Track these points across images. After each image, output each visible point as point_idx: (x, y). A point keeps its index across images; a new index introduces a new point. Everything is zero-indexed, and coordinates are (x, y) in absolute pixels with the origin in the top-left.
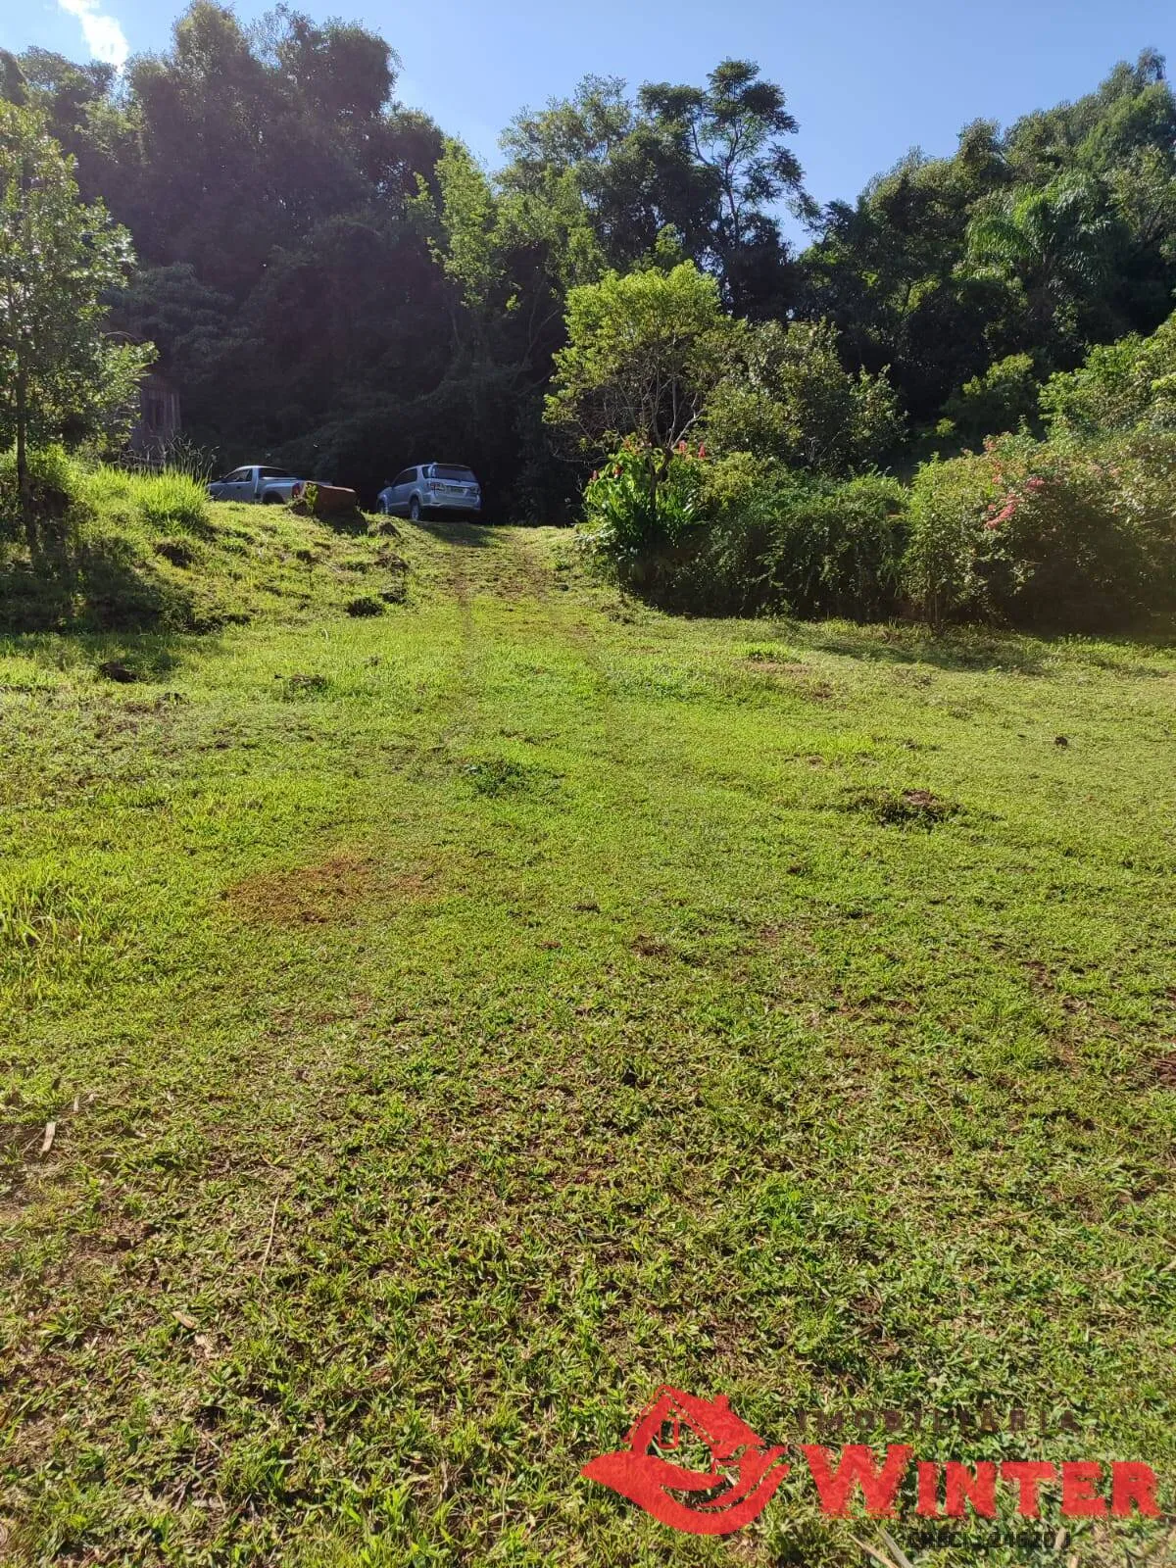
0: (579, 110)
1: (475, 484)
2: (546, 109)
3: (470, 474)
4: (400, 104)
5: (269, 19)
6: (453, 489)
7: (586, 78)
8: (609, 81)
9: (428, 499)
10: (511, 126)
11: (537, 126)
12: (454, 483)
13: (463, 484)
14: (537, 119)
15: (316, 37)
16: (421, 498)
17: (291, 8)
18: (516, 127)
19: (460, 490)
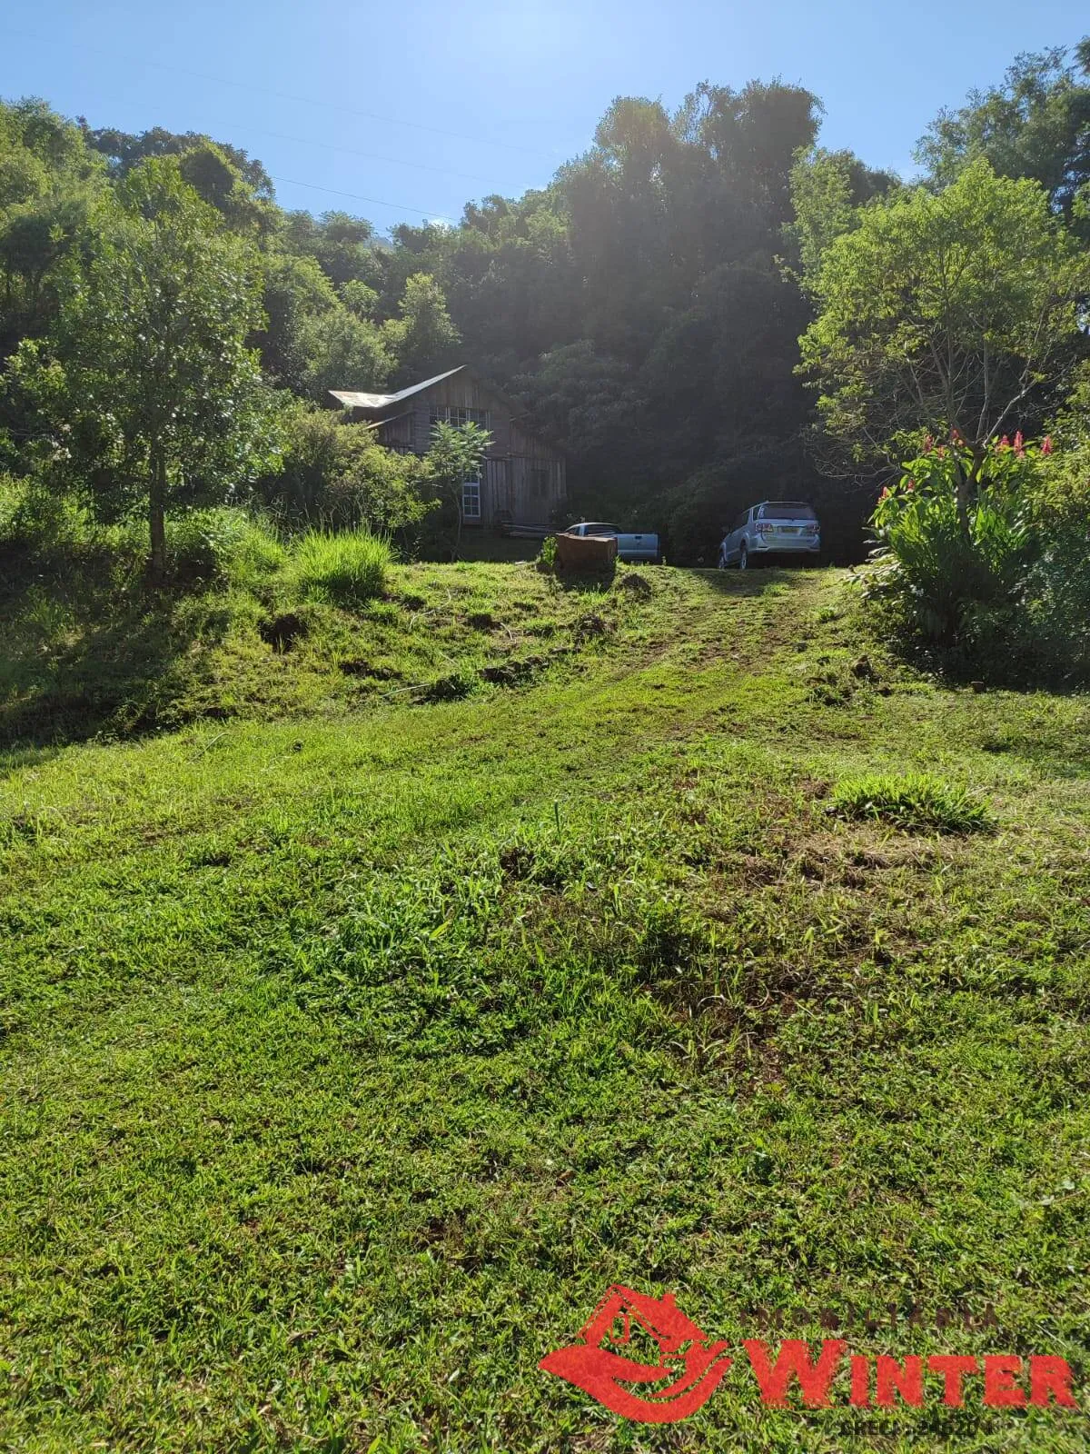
0: (1009, 96)
1: (814, 522)
2: (966, 104)
3: (808, 511)
4: (824, 150)
5: (690, 100)
6: (784, 529)
7: (1017, 59)
8: (1046, 55)
9: (754, 543)
10: (927, 133)
11: (958, 125)
12: (785, 523)
13: (797, 523)
14: (957, 118)
15: (737, 105)
16: (748, 542)
17: (711, 84)
18: (933, 134)
19: (793, 530)
